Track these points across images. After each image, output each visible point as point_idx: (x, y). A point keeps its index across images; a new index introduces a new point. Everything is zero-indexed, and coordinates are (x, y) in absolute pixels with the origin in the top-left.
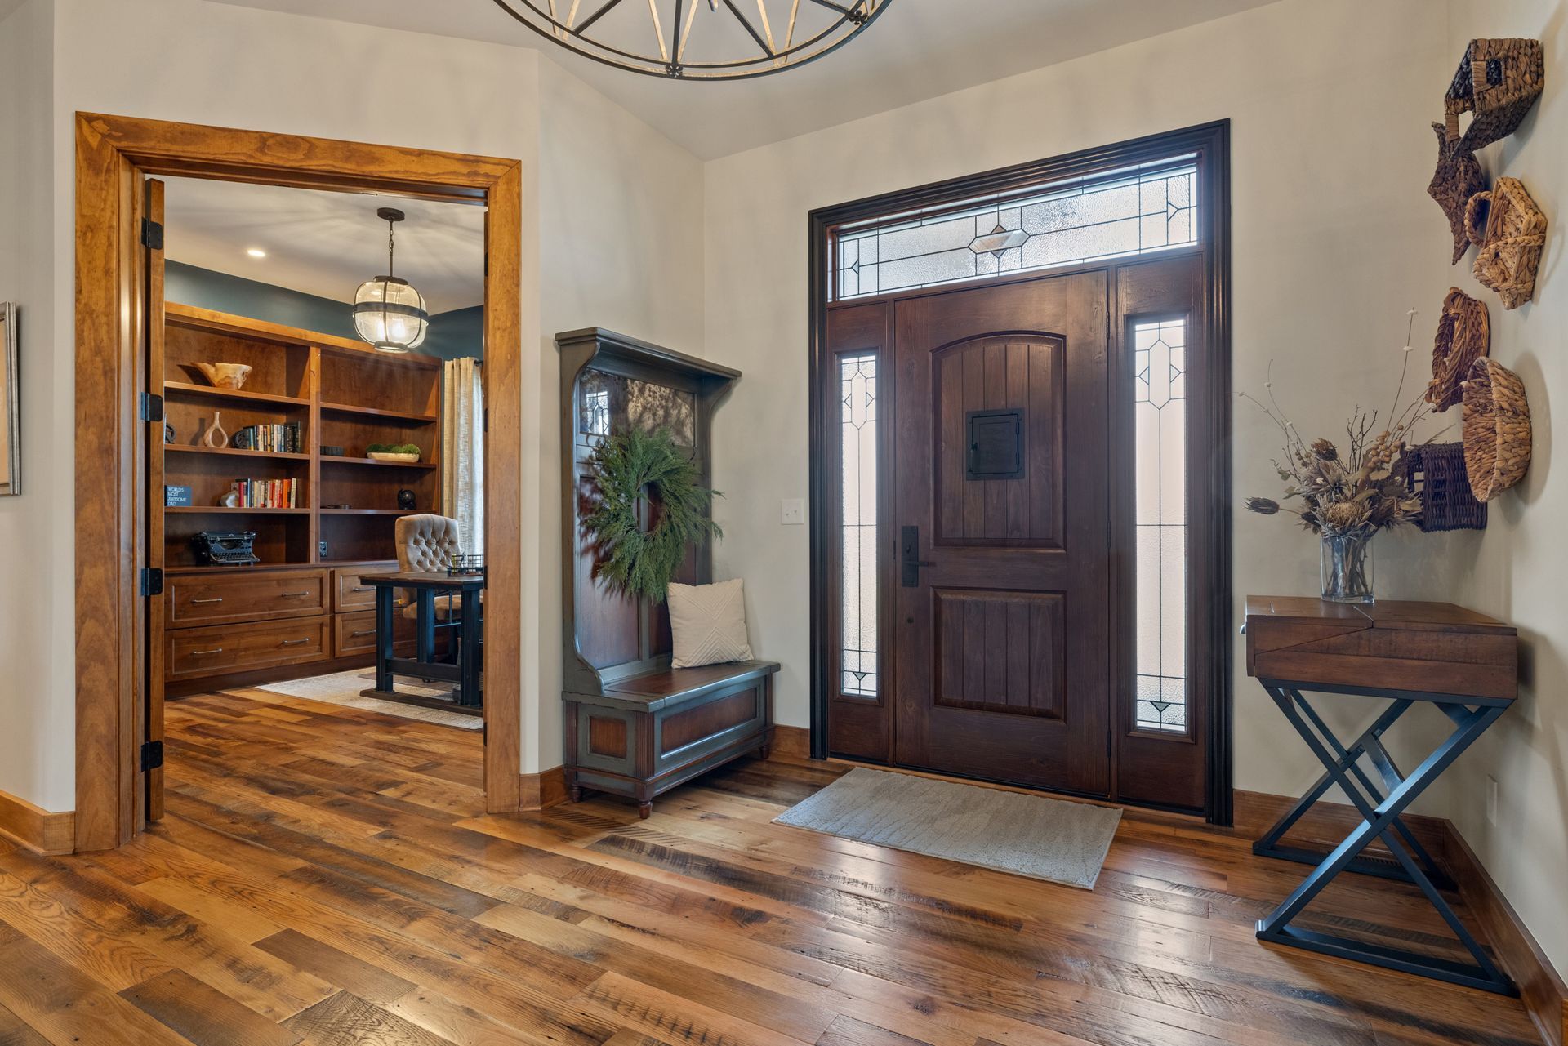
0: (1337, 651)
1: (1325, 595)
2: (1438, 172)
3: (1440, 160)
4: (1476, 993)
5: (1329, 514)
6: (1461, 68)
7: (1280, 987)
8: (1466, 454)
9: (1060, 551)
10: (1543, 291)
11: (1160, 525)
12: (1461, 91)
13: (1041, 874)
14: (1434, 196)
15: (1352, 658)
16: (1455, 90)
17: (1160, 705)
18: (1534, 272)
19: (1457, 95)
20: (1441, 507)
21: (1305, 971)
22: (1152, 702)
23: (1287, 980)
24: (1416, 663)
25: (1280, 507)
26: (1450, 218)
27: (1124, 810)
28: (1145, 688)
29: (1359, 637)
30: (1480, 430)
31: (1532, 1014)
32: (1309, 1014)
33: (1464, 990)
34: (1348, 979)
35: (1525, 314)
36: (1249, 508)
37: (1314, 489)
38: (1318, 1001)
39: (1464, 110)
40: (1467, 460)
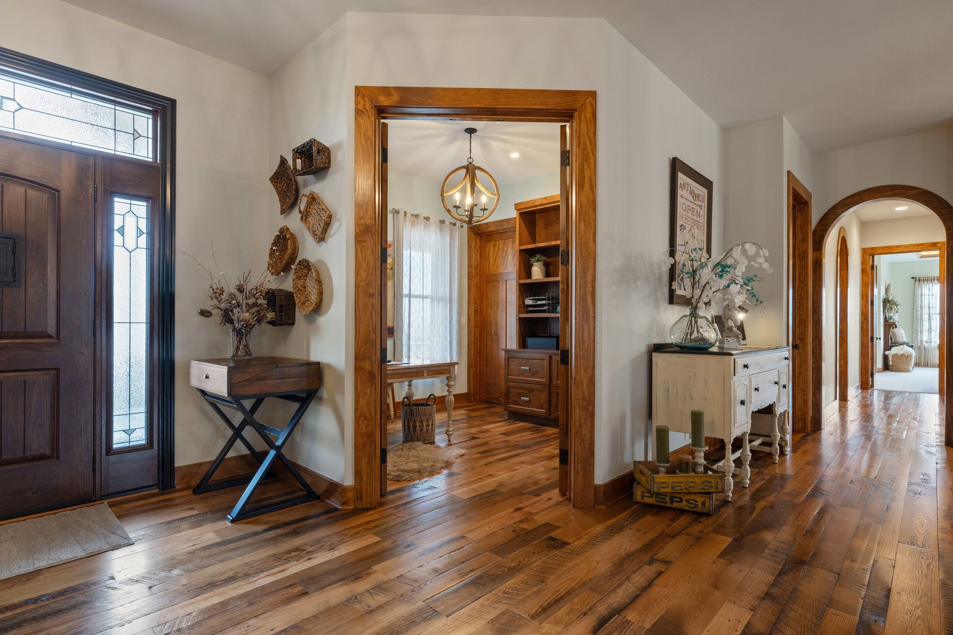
0: (265, 379)
1: (232, 357)
2: (275, 174)
3: (277, 169)
4: (309, 503)
5: (241, 319)
6: (304, 144)
7: (255, 534)
8: (295, 295)
9: (54, 341)
10: (329, 239)
11: (130, 323)
12: (299, 151)
13: (94, 551)
14: (272, 183)
15: (269, 381)
16: (298, 150)
17: (129, 432)
18: (326, 231)
19: (297, 152)
20: (282, 315)
21: (258, 524)
22: (123, 431)
23: (255, 530)
24: (291, 379)
25: (213, 314)
26: (278, 195)
27: (108, 503)
28: (118, 424)
29: (272, 372)
30: (299, 286)
31: (327, 501)
32: (272, 536)
33: (306, 504)
34: (273, 519)
35: (320, 246)
36: (199, 314)
37: (229, 306)
38: (271, 530)
39: (298, 158)
40: (295, 297)
